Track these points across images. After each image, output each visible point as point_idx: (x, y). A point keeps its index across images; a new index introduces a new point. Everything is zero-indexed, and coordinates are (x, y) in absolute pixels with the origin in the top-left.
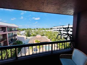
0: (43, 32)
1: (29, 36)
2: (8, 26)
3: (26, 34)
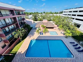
0: (50, 17)
2: (15, 9)
3: (33, 18)
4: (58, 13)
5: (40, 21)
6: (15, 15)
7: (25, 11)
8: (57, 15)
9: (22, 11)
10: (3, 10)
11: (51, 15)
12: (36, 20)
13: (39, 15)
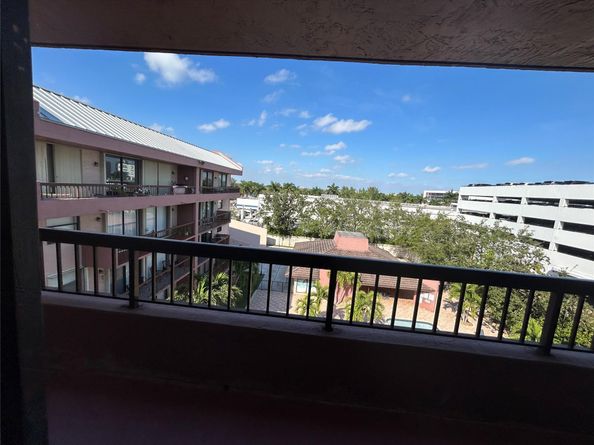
0: (378, 217)
1: (285, 233)
2: (203, 163)
3: (268, 218)
4: (420, 200)
5: (309, 235)
6: (198, 191)
7: (239, 173)
8: (425, 211)
9: (226, 172)
10: (151, 164)
11: (383, 208)
12: (283, 227)
13: (309, 203)
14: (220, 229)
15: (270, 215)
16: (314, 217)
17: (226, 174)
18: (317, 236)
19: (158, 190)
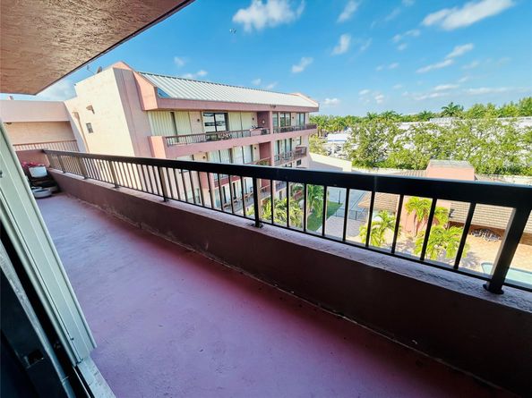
1: (372, 165)
3: (354, 151)
6: (272, 131)
11: (522, 125)
12: (369, 159)
13: (402, 132)
14: (299, 163)
15: (355, 148)
16: (407, 146)
17: (304, 113)
18: (409, 167)
19: (242, 133)
